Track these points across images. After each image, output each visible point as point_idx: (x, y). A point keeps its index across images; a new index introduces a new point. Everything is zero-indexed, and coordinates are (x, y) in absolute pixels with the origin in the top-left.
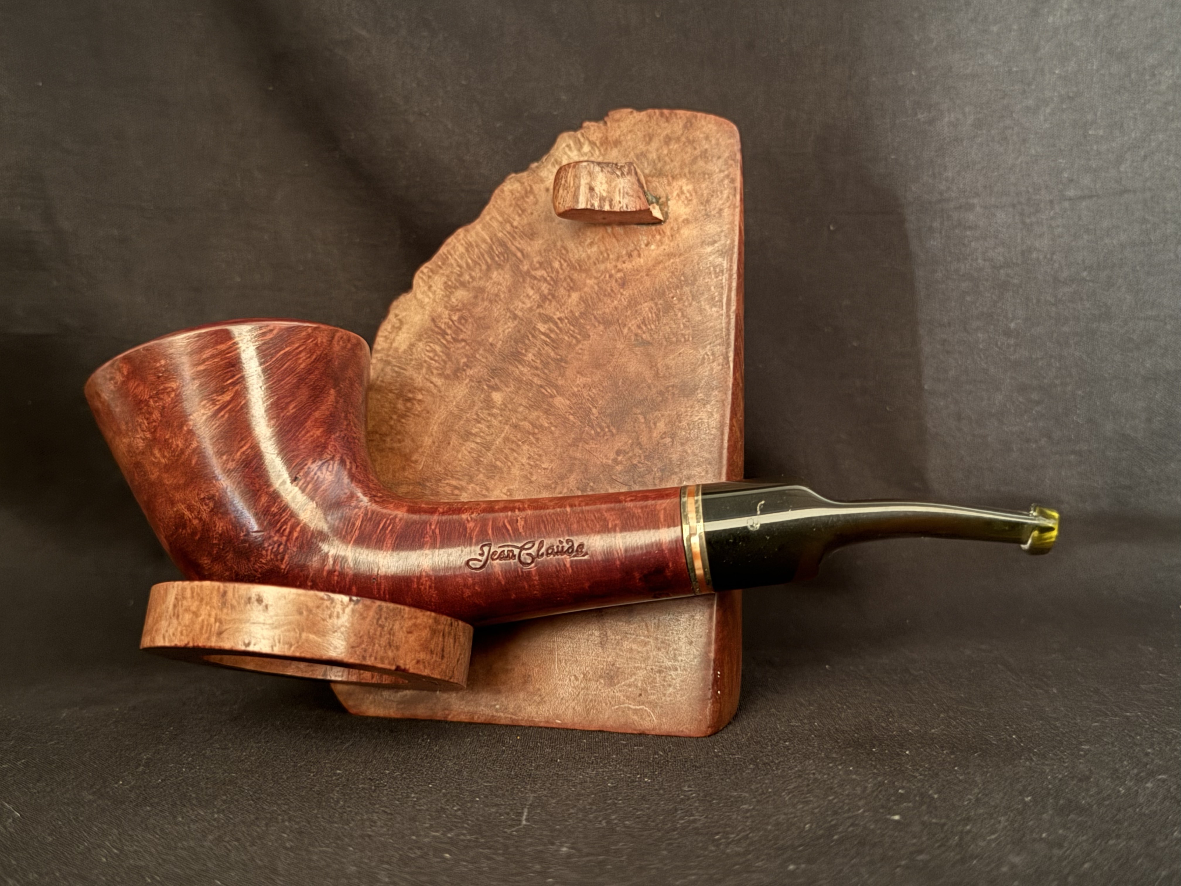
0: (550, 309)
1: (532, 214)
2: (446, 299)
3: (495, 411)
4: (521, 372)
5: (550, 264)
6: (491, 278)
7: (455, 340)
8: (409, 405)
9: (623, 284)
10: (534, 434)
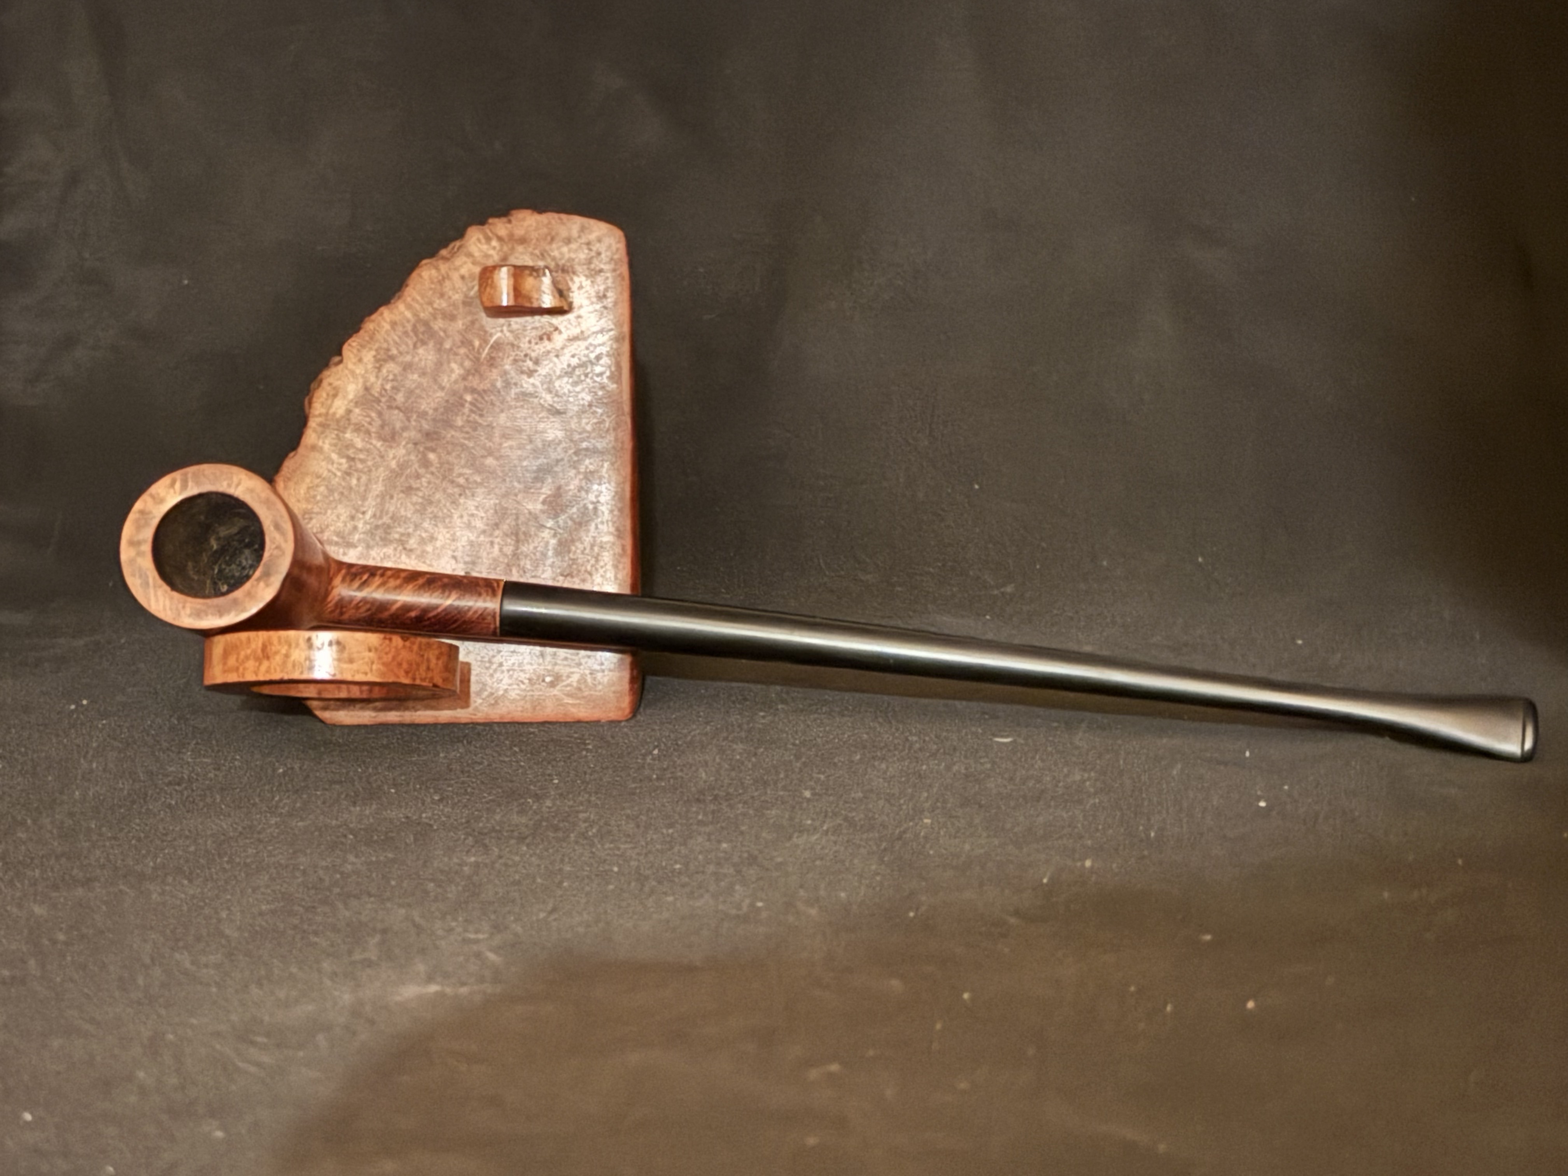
0: (474, 382)
1: (450, 298)
2: (376, 370)
3: (433, 469)
4: (453, 436)
5: (471, 343)
6: (418, 354)
7: (390, 407)
8: (352, 463)
9: (537, 362)
10: (469, 488)
